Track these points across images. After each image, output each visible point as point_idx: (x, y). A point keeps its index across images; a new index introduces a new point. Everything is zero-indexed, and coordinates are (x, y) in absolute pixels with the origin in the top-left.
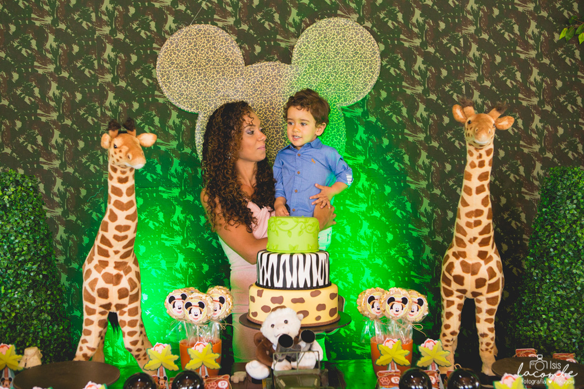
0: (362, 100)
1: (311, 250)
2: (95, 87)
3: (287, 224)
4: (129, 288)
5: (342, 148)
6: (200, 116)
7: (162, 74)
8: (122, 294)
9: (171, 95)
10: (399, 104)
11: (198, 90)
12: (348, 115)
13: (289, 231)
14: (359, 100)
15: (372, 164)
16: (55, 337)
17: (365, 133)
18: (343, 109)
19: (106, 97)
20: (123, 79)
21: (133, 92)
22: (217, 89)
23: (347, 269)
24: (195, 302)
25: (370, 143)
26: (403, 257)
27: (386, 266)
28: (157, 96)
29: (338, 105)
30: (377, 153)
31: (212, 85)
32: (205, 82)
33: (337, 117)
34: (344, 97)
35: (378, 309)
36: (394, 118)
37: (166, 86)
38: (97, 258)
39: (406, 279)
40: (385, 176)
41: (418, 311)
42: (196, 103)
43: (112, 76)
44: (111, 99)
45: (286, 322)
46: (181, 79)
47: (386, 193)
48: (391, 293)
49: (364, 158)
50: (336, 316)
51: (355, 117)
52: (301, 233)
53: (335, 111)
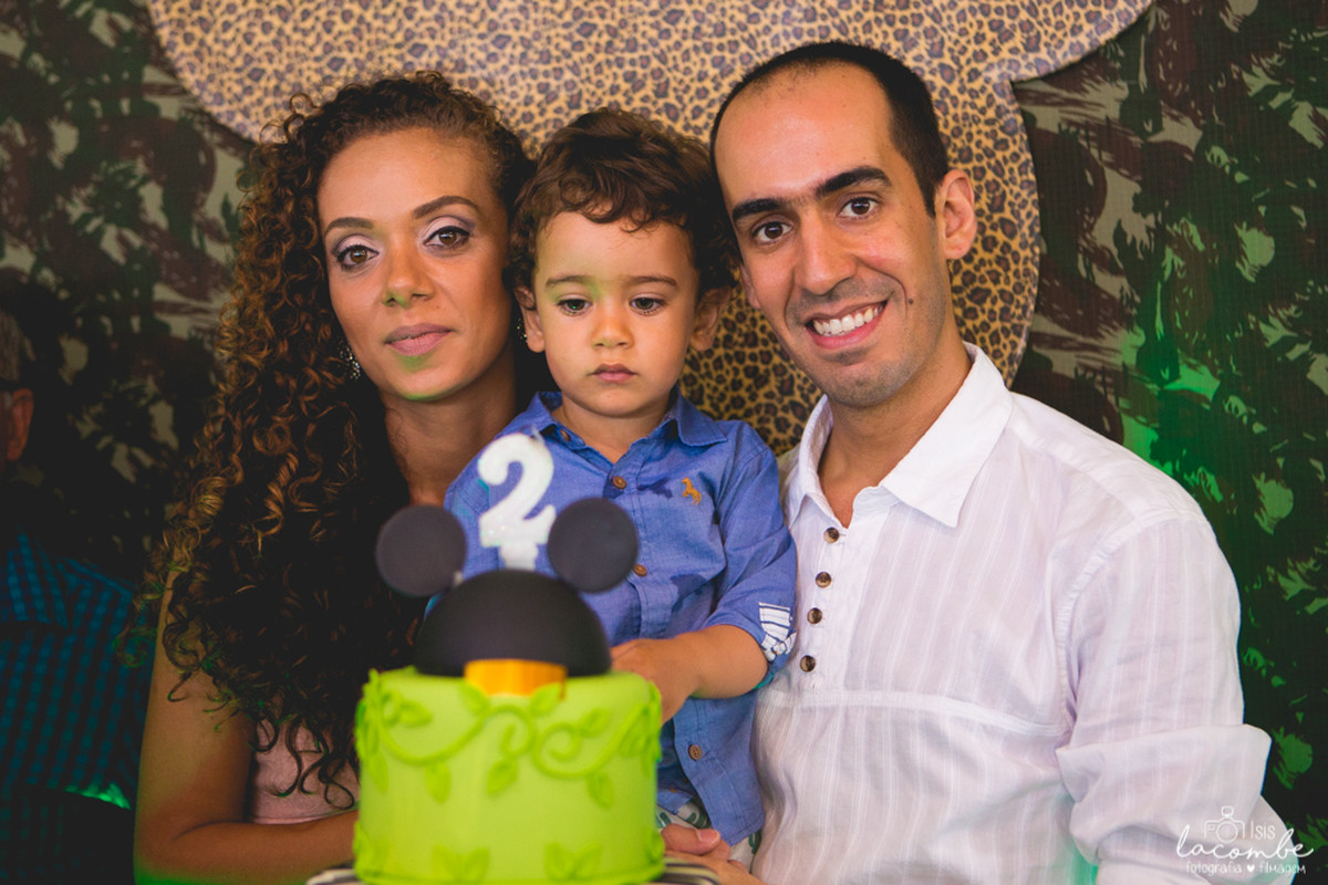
0: (1120, 37)
5: (1019, 288)
9: (211, 78)
12: (1049, 119)
14: (1104, 38)
15: (1183, 369)
17: (1141, 206)
18: (1019, 90)
21: (53, 79)
25: (1171, 259)
28: (150, 88)
29: (994, 74)
30: (1210, 308)
33: (993, 135)
34: (1026, 27)
36: (1302, 122)
37: (188, 39)
40: (1258, 428)
47: (1264, 523)
49: (1138, 338)
51: (1087, 126)
52: (503, 775)
53: (981, 102)
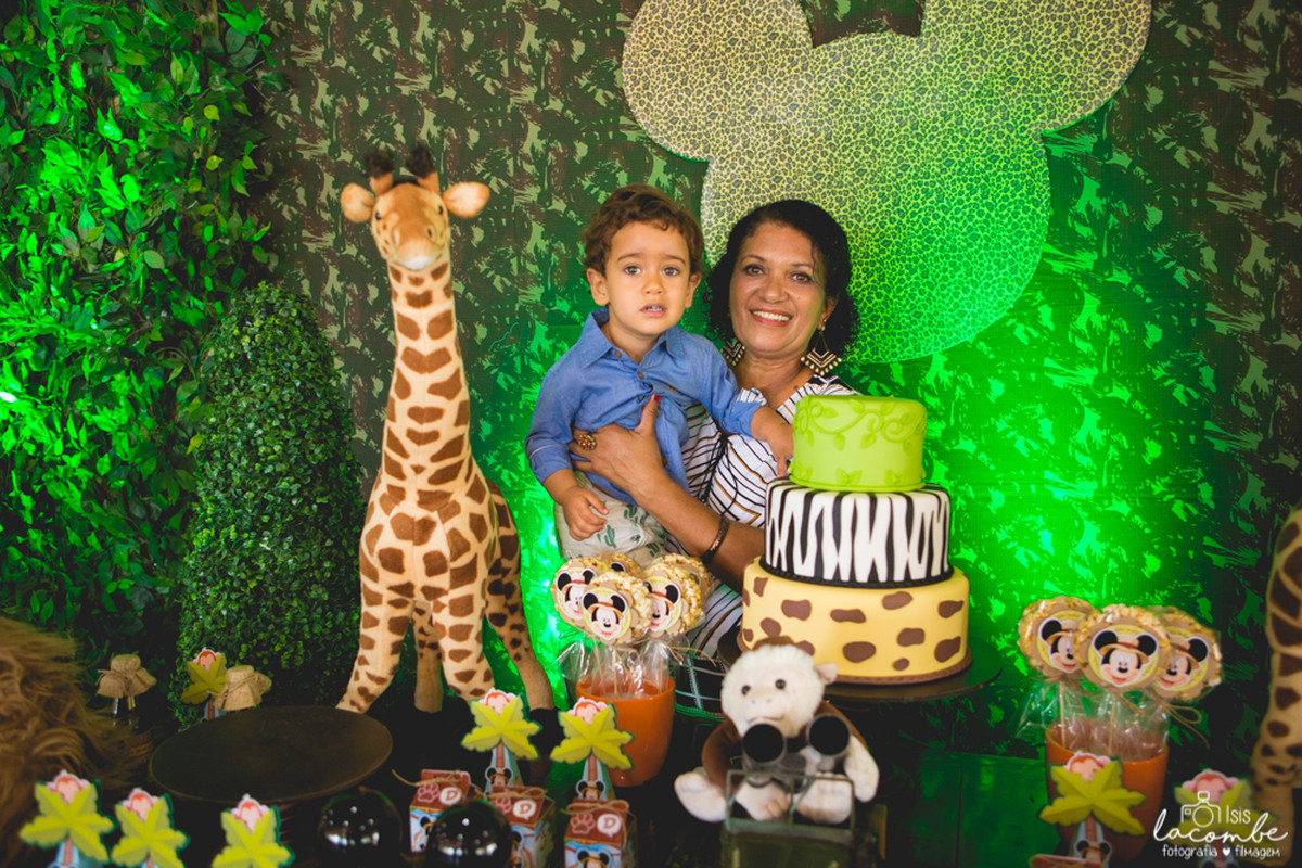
0: (1095, 113)
1: (895, 485)
2: (503, 115)
3: (833, 414)
4: (447, 553)
5: (1039, 231)
6: (713, 166)
7: (634, 79)
8: (434, 564)
9: (652, 122)
10: (1195, 119)
11: (709, 108)
12: (1058, 151)
13: (839, 435)
14: (1087, 114)
15: (1115, 272)
16: (339, 636)
17: (1099, 194)
18: (1044, 139)
19: (524, 134)
20: (556, 94)
21: (576, 122)
22: (749, 103)
23: (1040, 521)
24: (604, 595)
25: (1112, 220)
26: (1184, 500)
27: (1138, 519)
28: (623, 126)
29: (1033, 129)
30: (1129, 244)
31: (738, 96)
32: (724, 91)
34: (1050, 107)
35: (1070, 657)
36: (1180, 156)
37: (642, 103)
38: (386, 479)
39: (1191, 554)
40: (1148, 300)
41: (1188, 672)
42: (704, 137)
43: (535, 89)
44: (533, 139)
45: (781, 685)
46: (673, 87)
47: (1148, 344)
48: (1109, 619)
49: (1094, 256)
50: (956, 659)
51: (1076, 155)
52: (869, 439)
53: (1026, 142)
